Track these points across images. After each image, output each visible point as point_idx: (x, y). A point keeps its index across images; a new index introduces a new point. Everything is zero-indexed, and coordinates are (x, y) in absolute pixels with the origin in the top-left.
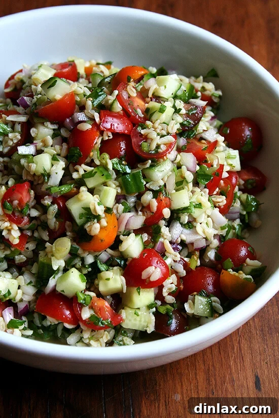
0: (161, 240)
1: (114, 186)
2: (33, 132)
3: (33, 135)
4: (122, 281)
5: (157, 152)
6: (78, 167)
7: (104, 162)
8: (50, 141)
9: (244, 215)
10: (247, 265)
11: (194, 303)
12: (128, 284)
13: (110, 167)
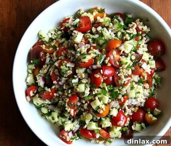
0: (124, 106)
1: (108, 95)
2: (77, 71)
3: (77, 72)
4: (110, 124)
5: (124, 83)
6: (94, 89)
7: (104, 87)
8: (83, 76)
9: (156, 85)
10: (156, 111)
11: (135, 125)
12: (112, 124)
13: (107, 89)
